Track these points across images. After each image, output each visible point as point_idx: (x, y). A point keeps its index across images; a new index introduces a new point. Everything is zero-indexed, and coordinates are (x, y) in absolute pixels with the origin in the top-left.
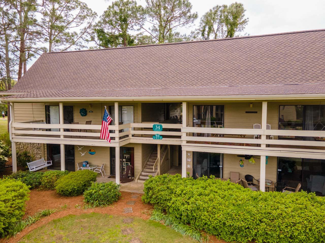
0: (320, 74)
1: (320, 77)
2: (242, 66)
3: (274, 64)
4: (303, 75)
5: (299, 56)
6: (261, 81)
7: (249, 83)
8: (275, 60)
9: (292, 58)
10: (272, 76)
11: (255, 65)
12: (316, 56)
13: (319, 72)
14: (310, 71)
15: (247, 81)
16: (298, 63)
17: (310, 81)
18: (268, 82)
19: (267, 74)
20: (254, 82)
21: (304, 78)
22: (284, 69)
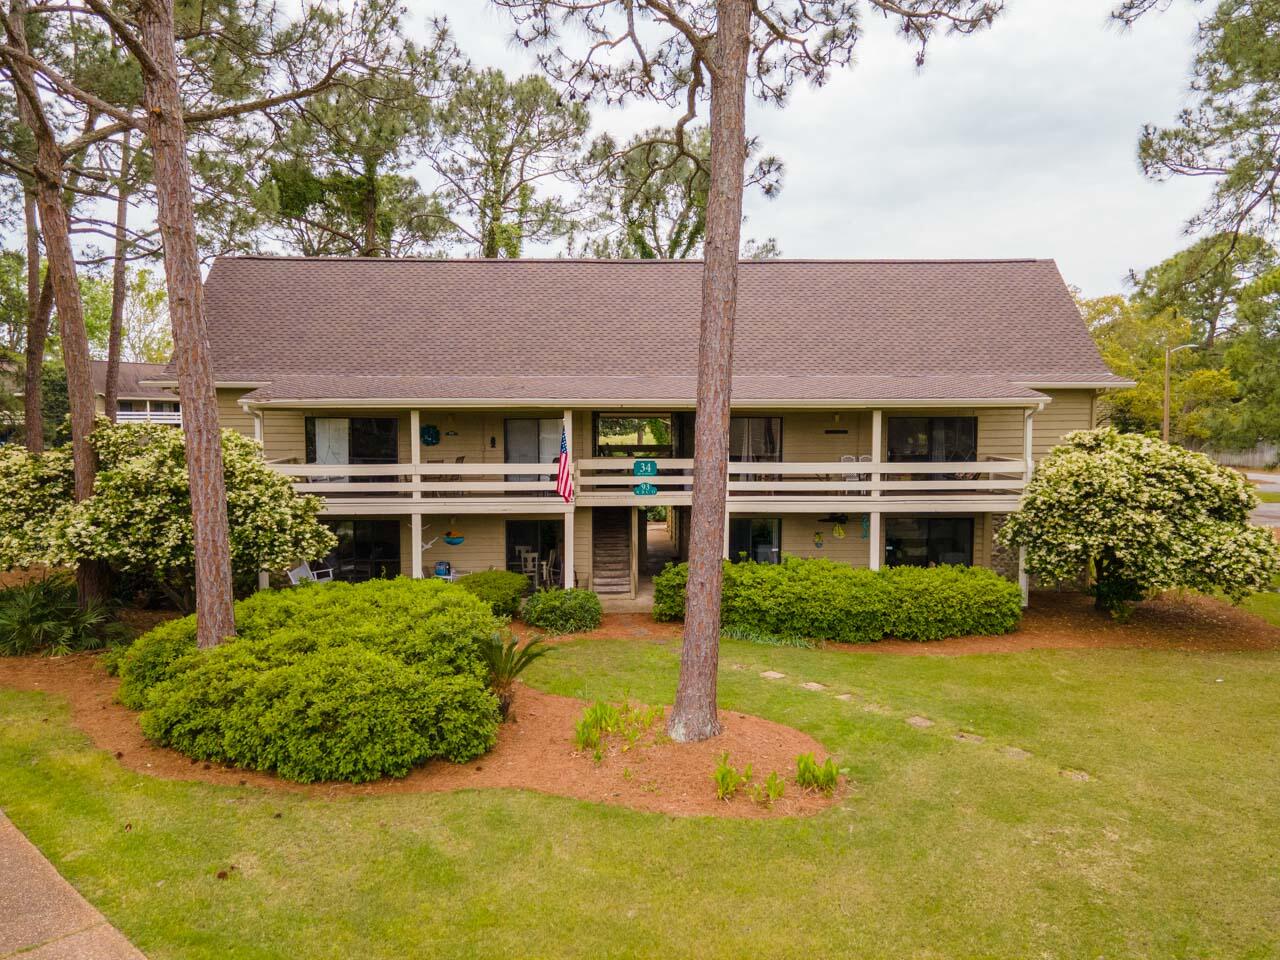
0: (951, 358)
1: (952, 363)
2: (804, 330)
3: (867, 331)
4: (923, 358)
5: (910, 317)
6: (849, 367)
7: (826, 370)
8: (869, 322)
9: (898, 320)
10: (869, 358)
11: (831, 330)
12: (941, 319)
13: (949, 352)
14: (934, 349)
15: (822, 366)
16: (910, 331)
17: (937, 369)
18: (864, 370)
19: (859, 351)
20: (835, 370)
21: (926, 364)
22: (887, 343)
